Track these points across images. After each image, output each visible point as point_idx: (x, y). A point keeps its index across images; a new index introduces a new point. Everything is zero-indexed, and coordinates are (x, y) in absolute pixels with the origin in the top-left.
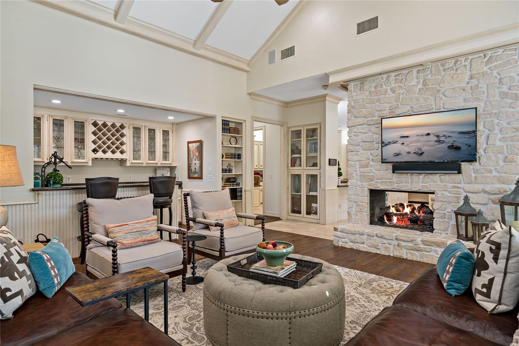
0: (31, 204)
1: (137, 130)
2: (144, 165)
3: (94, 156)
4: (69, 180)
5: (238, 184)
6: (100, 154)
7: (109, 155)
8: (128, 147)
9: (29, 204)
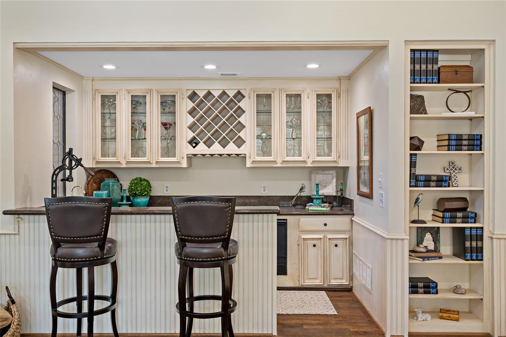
0: (10, 234)
1: (264, 99)
2: (279, 165)
3: (191, 150)
4: (167, 190)
5: (475, 218)
6: (202, 148)
7: (216, 148)
8: (249, 133)
9: (8, 234)
